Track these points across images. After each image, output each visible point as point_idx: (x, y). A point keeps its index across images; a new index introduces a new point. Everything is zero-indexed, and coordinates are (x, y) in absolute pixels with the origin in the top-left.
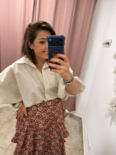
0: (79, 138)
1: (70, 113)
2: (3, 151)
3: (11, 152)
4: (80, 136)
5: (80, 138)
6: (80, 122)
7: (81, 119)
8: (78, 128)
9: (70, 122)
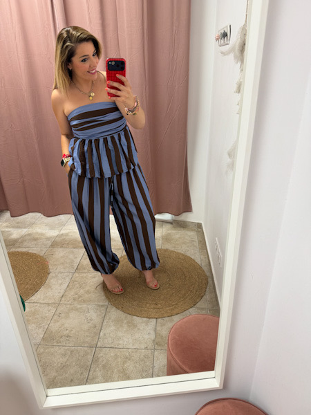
0: (202, 260)
4: (202, 257)
6: (198, 232)
8: (197, 244)
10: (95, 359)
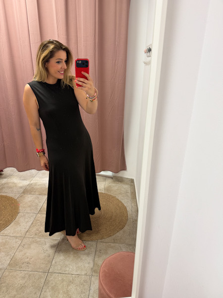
0: (132, 207)
1: (114, 176)
2: (17, 240)
3: (31, 239)
4: (133, 204)
5: (134, 206)
6: (131, 185)
7: (132, 181)
8: (129, 194)
9: (116, 188)
10: (46, 282)
